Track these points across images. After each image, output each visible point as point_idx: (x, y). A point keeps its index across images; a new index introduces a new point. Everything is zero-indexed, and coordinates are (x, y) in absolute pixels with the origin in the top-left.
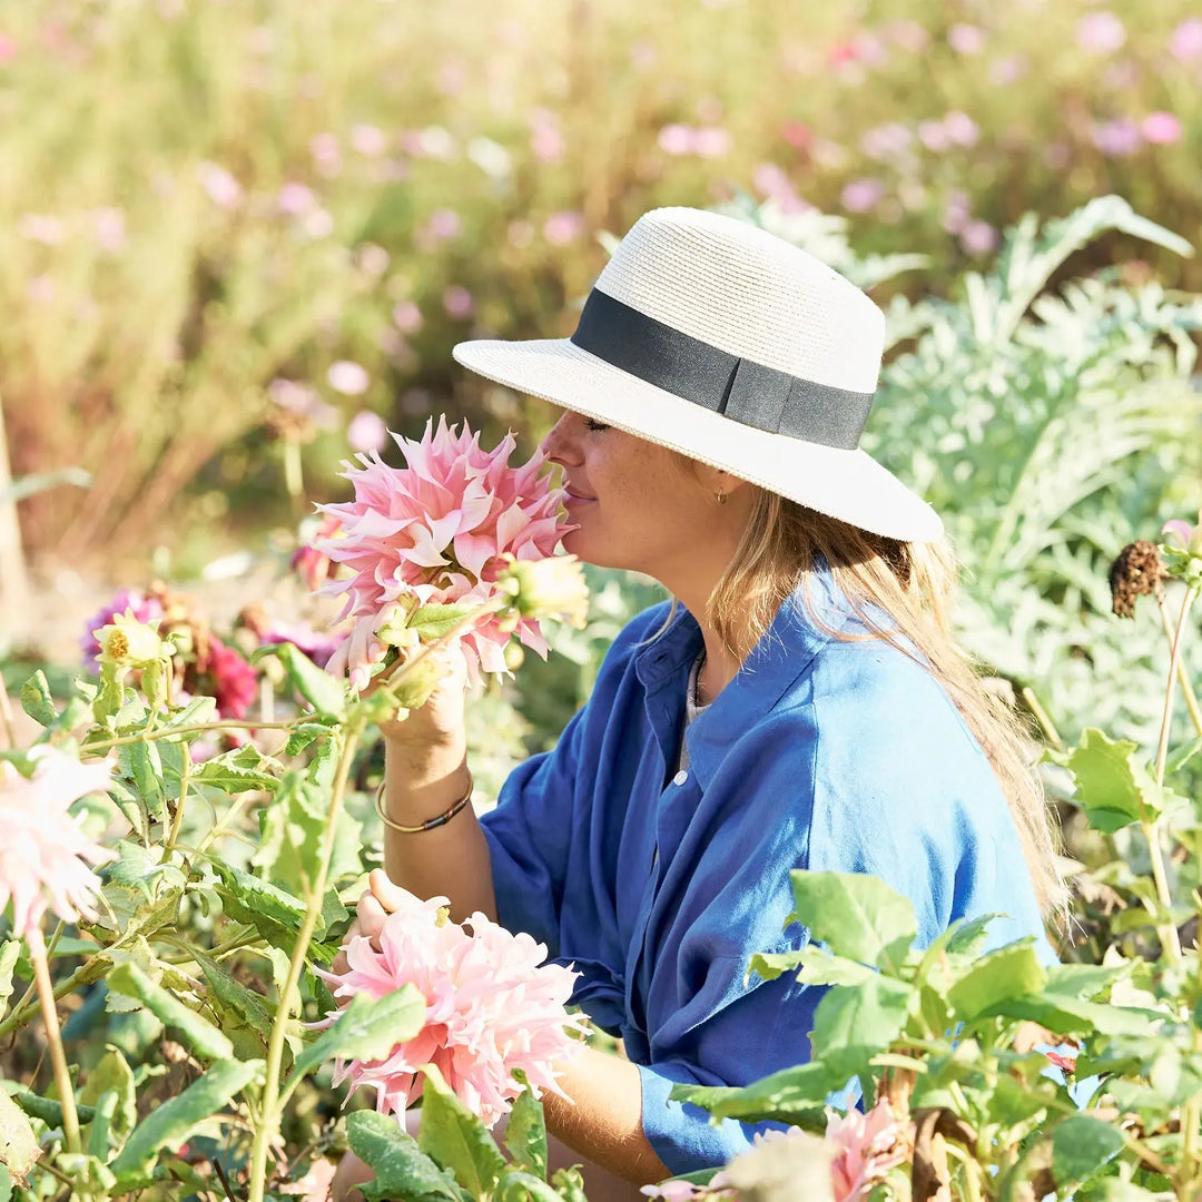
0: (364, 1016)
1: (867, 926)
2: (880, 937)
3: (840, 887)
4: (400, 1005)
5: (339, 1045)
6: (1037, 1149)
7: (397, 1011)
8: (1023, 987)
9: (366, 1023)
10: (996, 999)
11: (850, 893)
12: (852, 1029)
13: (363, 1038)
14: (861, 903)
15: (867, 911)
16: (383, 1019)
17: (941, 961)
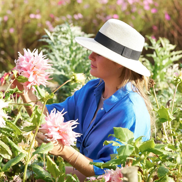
0: (44, 147)
1: (126, 136)
2: (128, 138)
3: (122, 130)
4: (50, 145)
5: (40, 151)
6: (154, 173)
7: (49, 146)
8: (151, 147)
9: (44, 148)
10: (146, 149)
11: (123, 131)
12: (124, 152)
13: (44, 150)
14: (125, 133)
15: (126, 134)
16: (47, 147)
17: (138, 143)
